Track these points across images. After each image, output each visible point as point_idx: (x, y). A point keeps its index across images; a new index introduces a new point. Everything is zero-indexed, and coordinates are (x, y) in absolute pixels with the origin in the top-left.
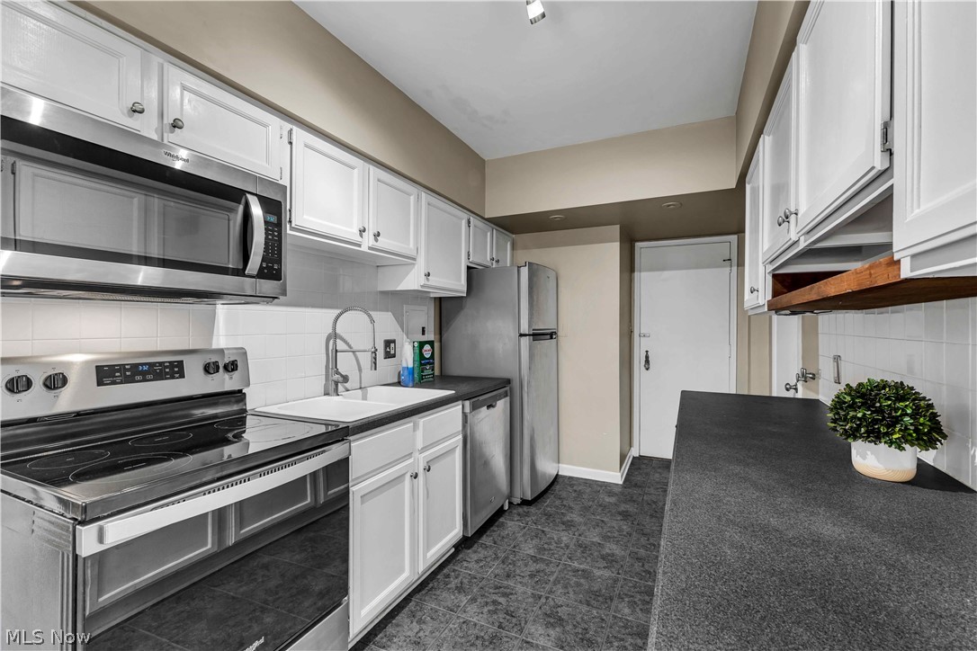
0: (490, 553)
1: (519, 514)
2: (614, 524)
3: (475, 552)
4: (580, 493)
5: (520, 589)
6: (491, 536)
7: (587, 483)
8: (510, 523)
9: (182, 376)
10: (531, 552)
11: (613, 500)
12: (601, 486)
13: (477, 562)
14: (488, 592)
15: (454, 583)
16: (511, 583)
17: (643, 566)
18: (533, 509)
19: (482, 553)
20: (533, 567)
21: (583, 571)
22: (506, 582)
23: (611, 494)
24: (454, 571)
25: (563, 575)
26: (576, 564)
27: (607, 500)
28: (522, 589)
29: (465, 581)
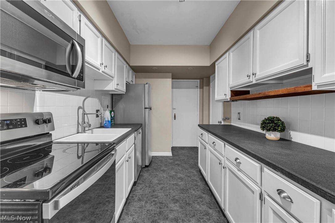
0: (143, 185)
1: (146, 171)
2: (176, 168)
3: (138, 186)
4: (161, 161)
5: (160, 194)
6: (140, 180)
7: (161, 157)
8: (145, 174)
9: (26, 126)
10: (157, 182)
11: (172, 161)
12: (166, 157)
13: (141, 189)
14: (150, 198)
15: (136, 199)
16: (156, 193)
17: (191, 178)
18: (149, 168)
19: (141, 186)
20: (160, 186)
21: (175, 184)
22: (154, 193)
23: (171, 159)
24: (134, 194)
25: (170, 187)
26: (172, 182)
27: (171, 161)
28: (161, 195)
29: (140, 197)
